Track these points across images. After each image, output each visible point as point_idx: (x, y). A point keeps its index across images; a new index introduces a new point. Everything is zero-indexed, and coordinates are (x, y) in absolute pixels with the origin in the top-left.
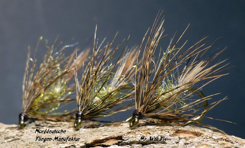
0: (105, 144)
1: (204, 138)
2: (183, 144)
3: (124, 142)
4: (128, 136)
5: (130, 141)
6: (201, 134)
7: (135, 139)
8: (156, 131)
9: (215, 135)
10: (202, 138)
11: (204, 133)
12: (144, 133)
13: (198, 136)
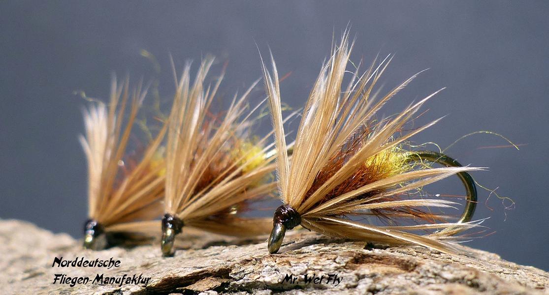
0: (191, 289)
1: (422, 277)
2: (364, 291)
3: (235, 284)
6: (416, 266)
7: (258, 278)
8: (305, 257)
9: (449, 270)
10: (415, 276)
11: (423, 264)
12: (279, 263)
13: (410, 271)
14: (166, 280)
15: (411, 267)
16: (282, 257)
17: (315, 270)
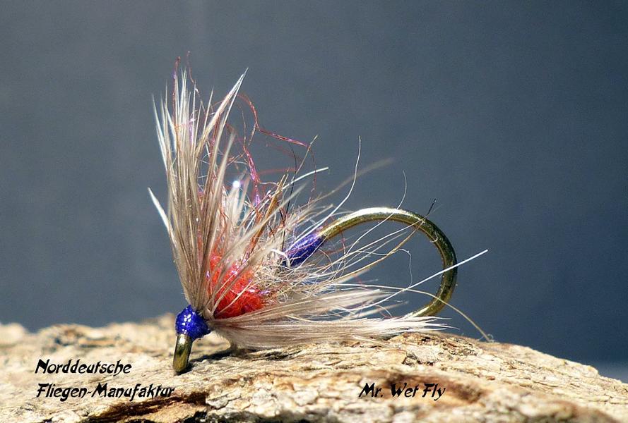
1: (490, 412)
3: (213, 414)
4: (224, 394)
5: (230, 411)
6: (480, 394)
7: (248, 407)
8: (316, 376)
9: (530, 402)
10: (479, 410)
11: (491, 392)
12: (277, 386)
13: (471, 402)
14: (116, 407)
15: (472, 396)
16: (282, 376)
17: (329, 398)
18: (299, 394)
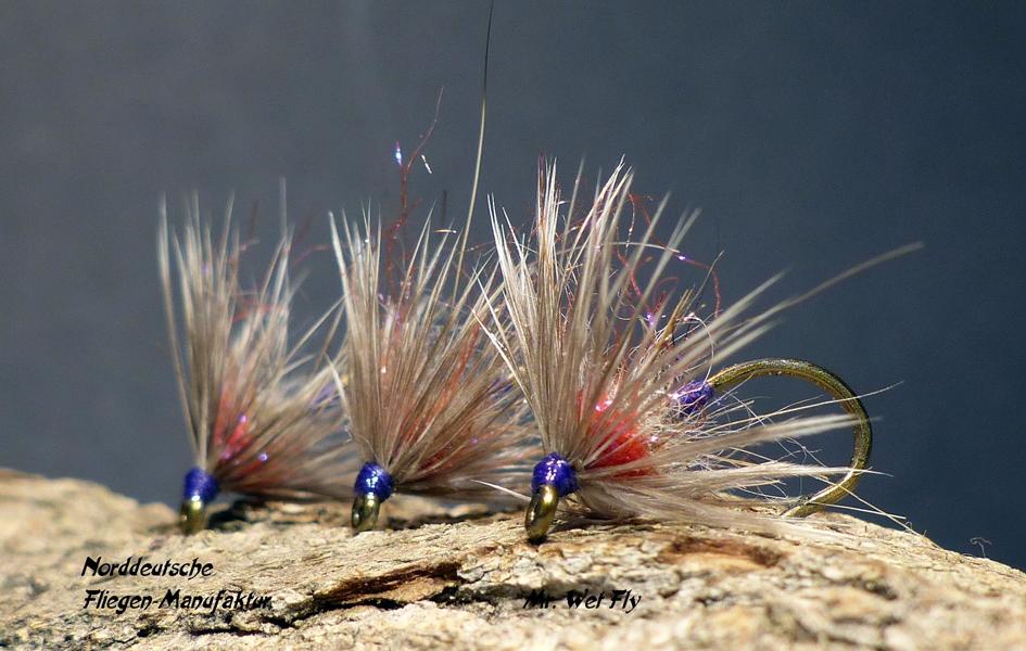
0: (391, 597)
1: (789, 576)
2: (691, 600)
3: (467, 589)
4: (479, 564)
5: (487, 585)
6: (779, 557)
7: (508, 579)
8: (588, 542)
9: (836, 563)
10: (777, 575)
11: (792, 554)
12: (543, 554)
13: (768, 567)
14: (347, 583)
15: (770, 559)
16: (548, 542)
17: (605, 564)
18: (570, 561)
